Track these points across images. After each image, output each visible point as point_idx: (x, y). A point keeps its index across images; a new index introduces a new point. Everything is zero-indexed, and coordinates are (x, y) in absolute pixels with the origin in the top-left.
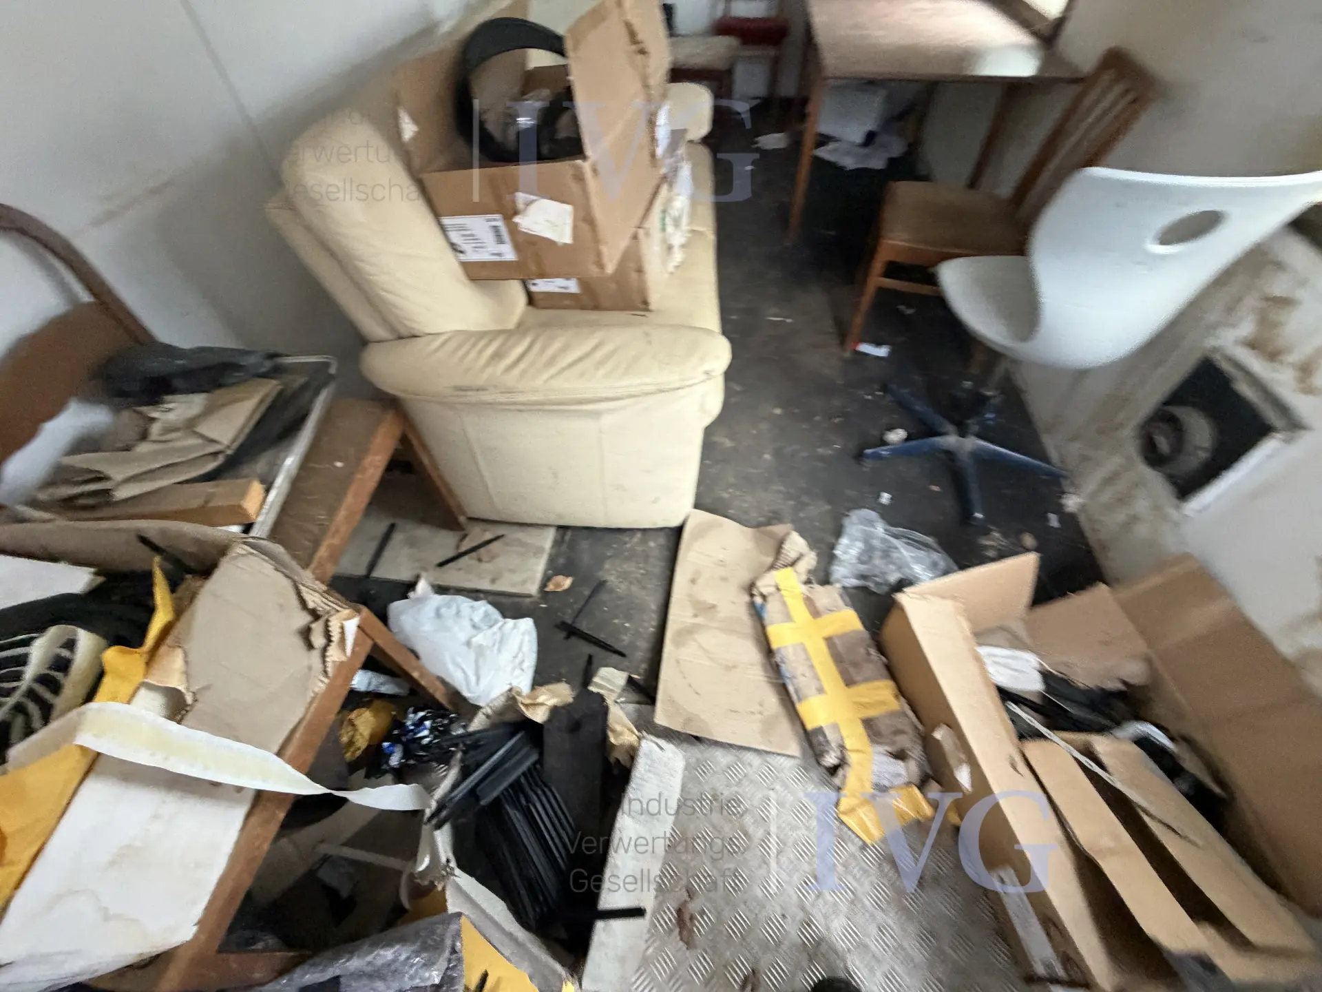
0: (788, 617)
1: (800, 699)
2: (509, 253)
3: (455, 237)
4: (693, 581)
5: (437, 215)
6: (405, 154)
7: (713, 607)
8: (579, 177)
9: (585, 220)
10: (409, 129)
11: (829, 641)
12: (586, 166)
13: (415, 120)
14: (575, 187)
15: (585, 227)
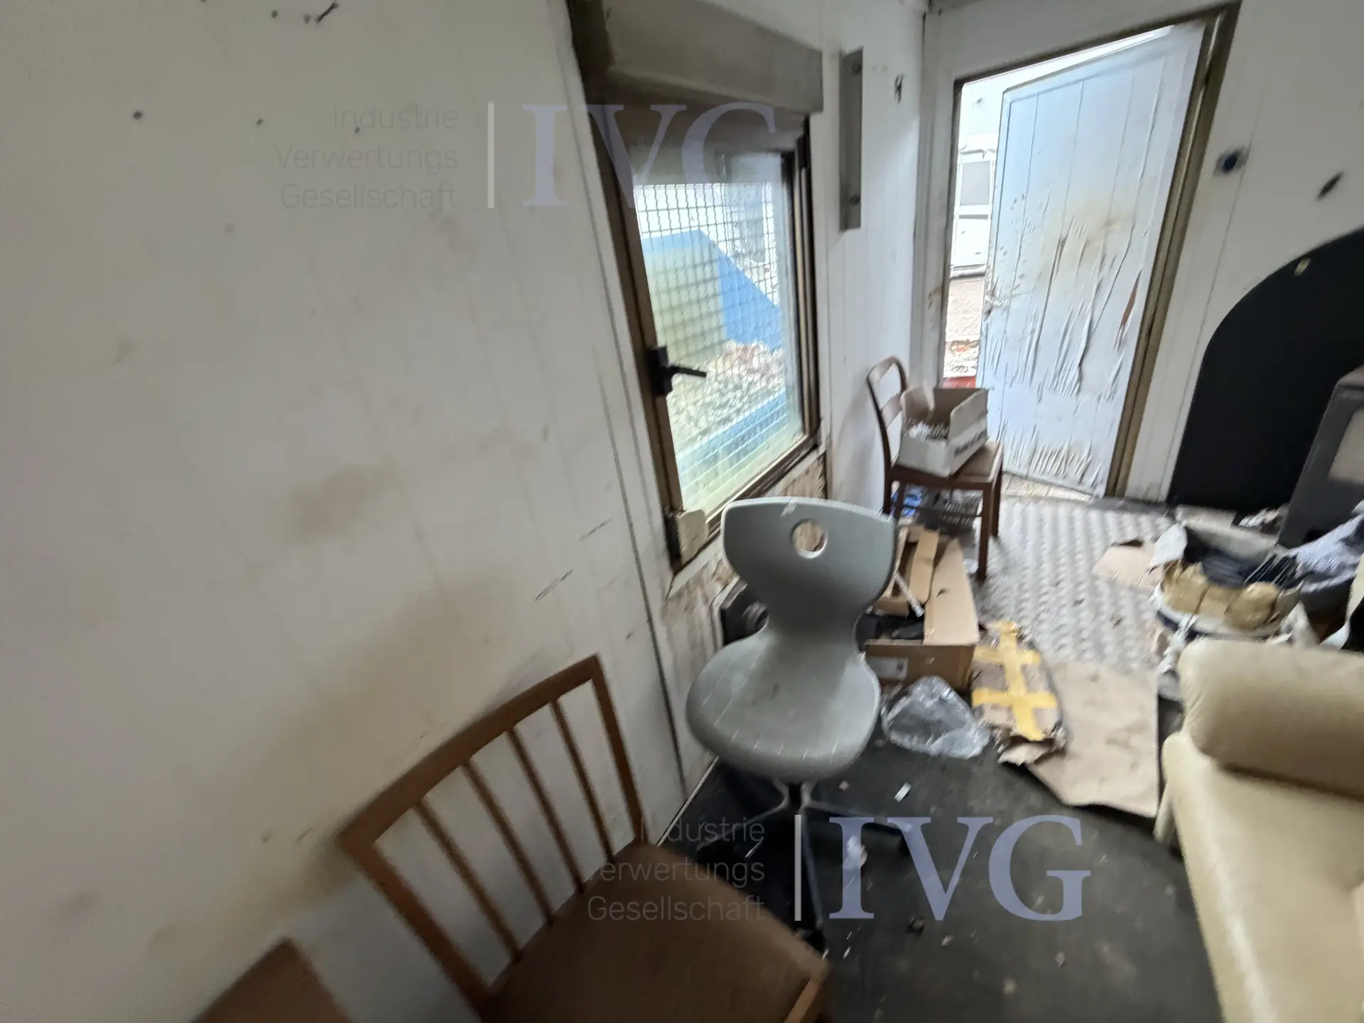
11: (1005, 687)
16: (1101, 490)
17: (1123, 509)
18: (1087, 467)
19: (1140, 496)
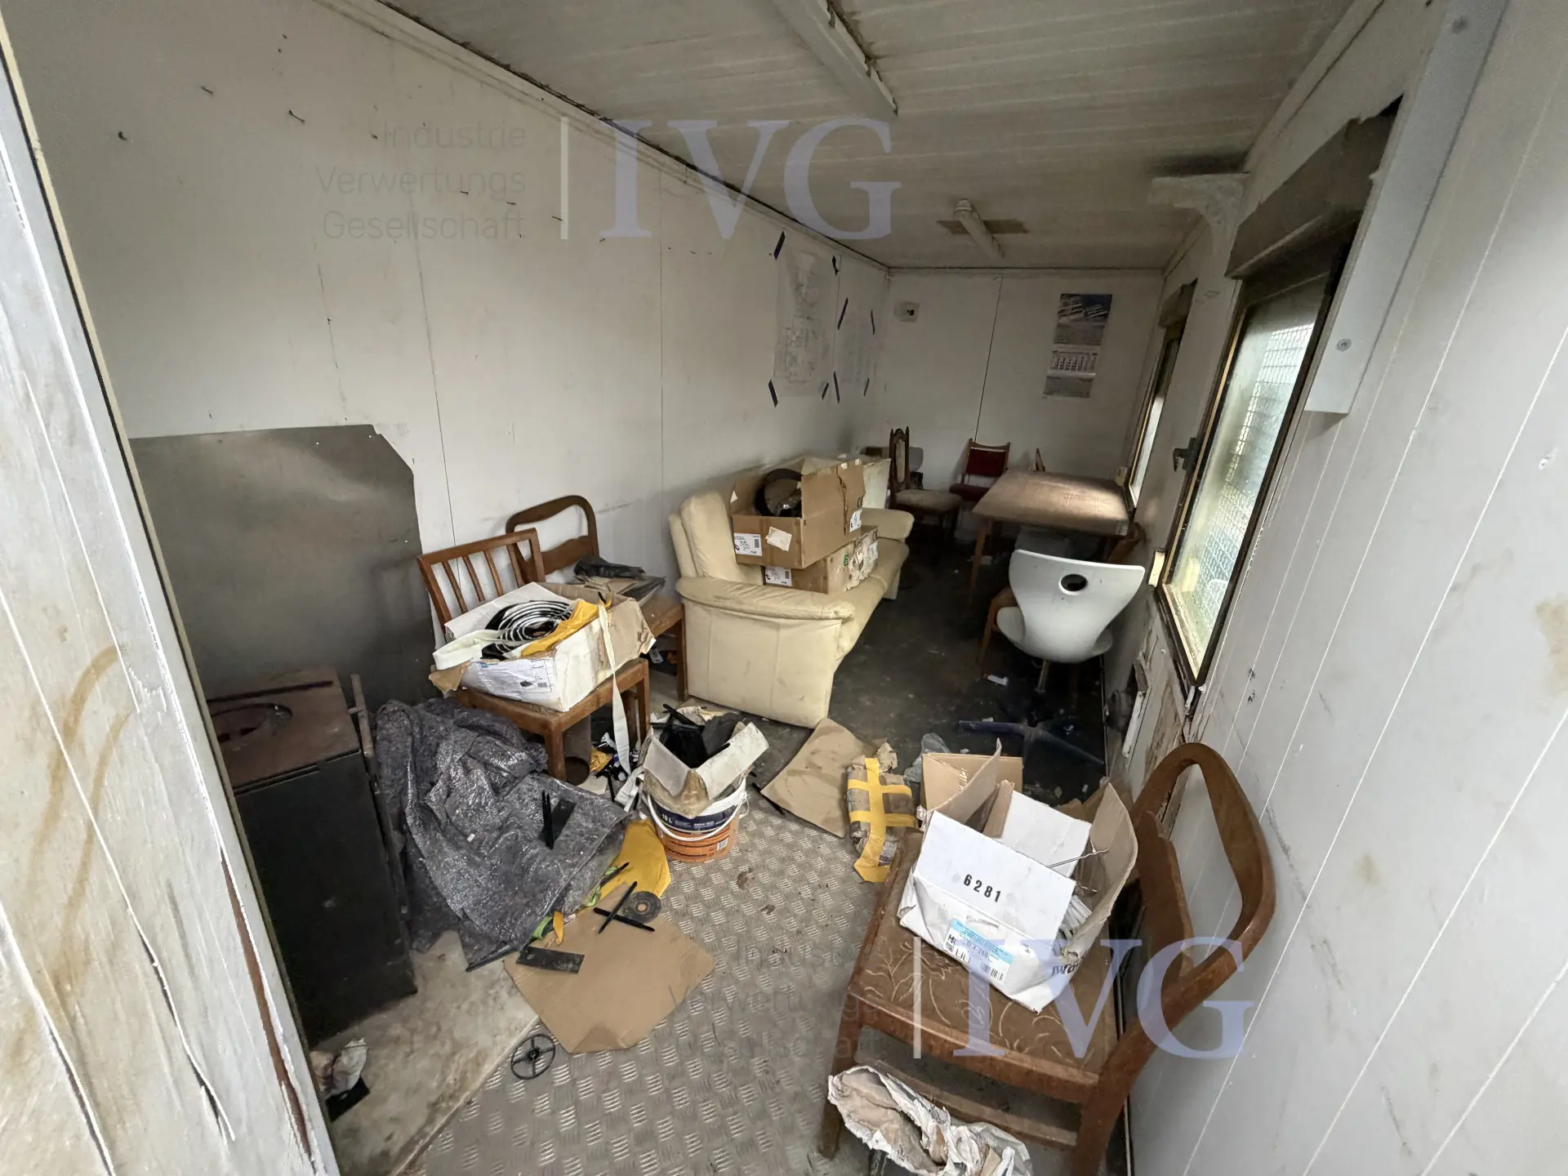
0: (865, 779)
1: (853, 810)
2: (759, 552)
3: (737, 542)
4: (813, 753)
5: (733, 531)
6: (729, 506)
7: (820, 768)
8: (798, 524)
9: (796, 541)
10: (734, 497)
11: (886, 796)
12: (802, 521)
13: (737, 495)
14: (795, 528)
15: (797, 546)
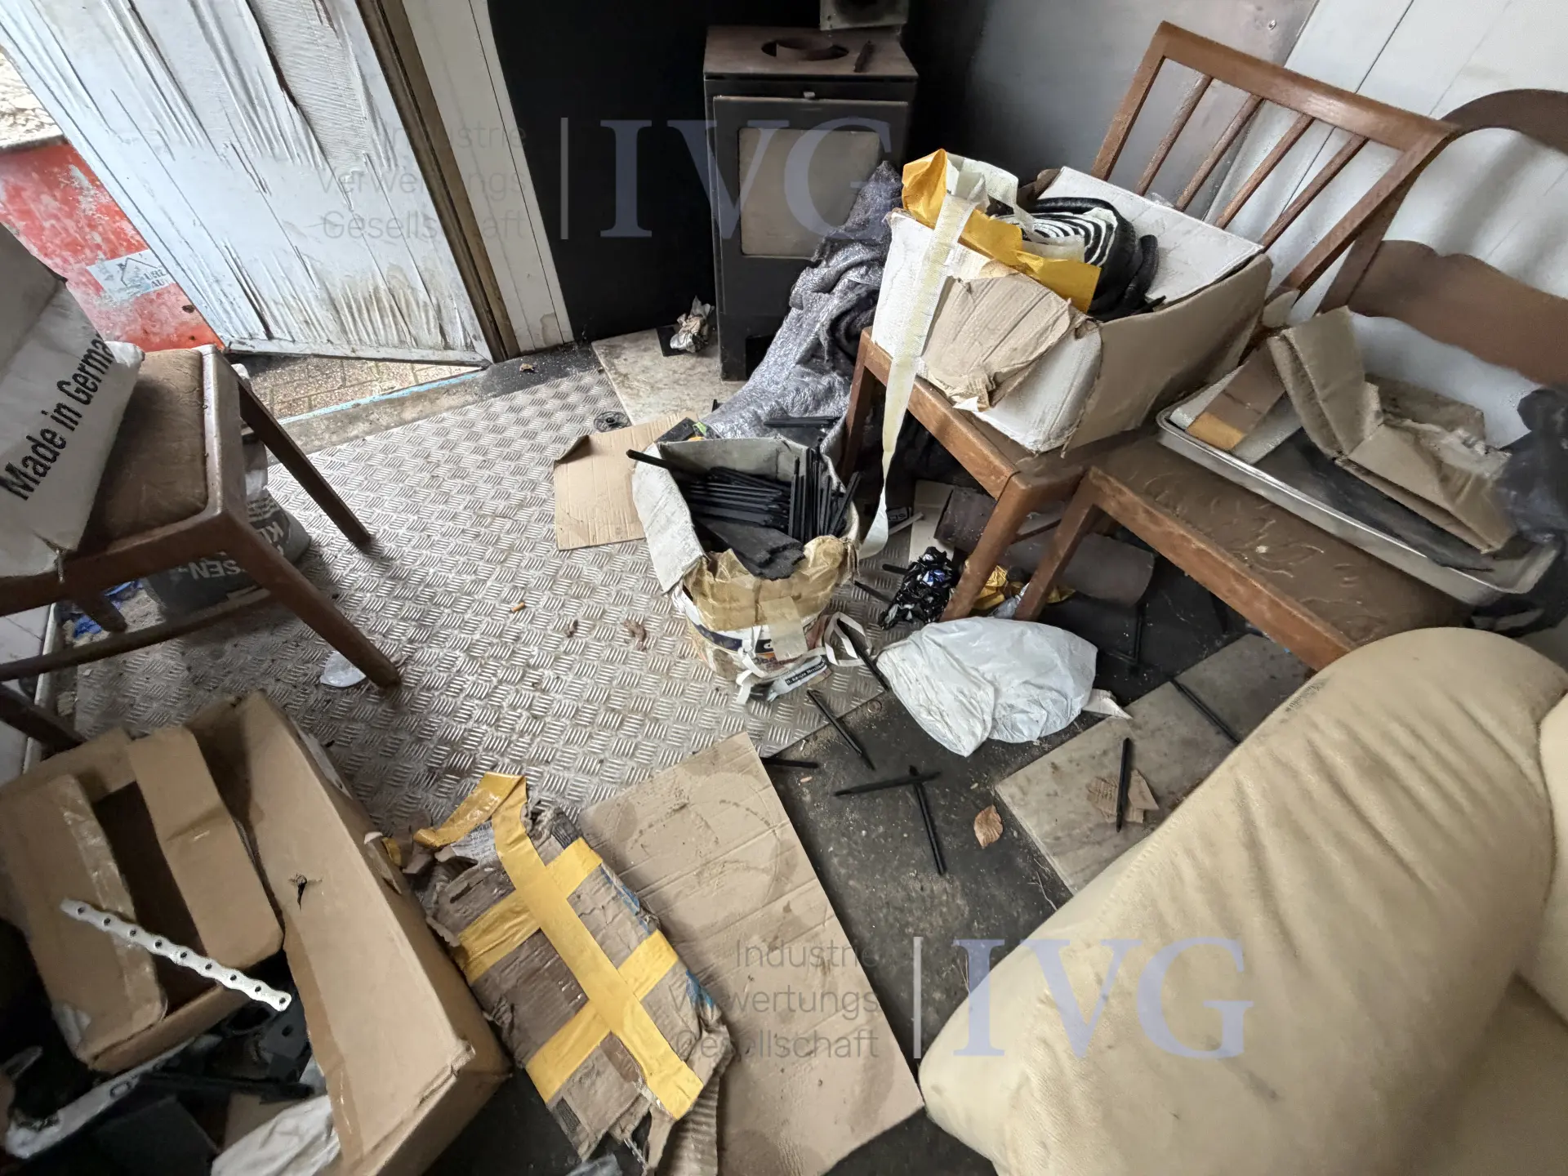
1: (600, 871)
11: (580, 1000)
16: (483, 352)
17: (530, 379)
18: (439, 311)
19: (541, 344)
